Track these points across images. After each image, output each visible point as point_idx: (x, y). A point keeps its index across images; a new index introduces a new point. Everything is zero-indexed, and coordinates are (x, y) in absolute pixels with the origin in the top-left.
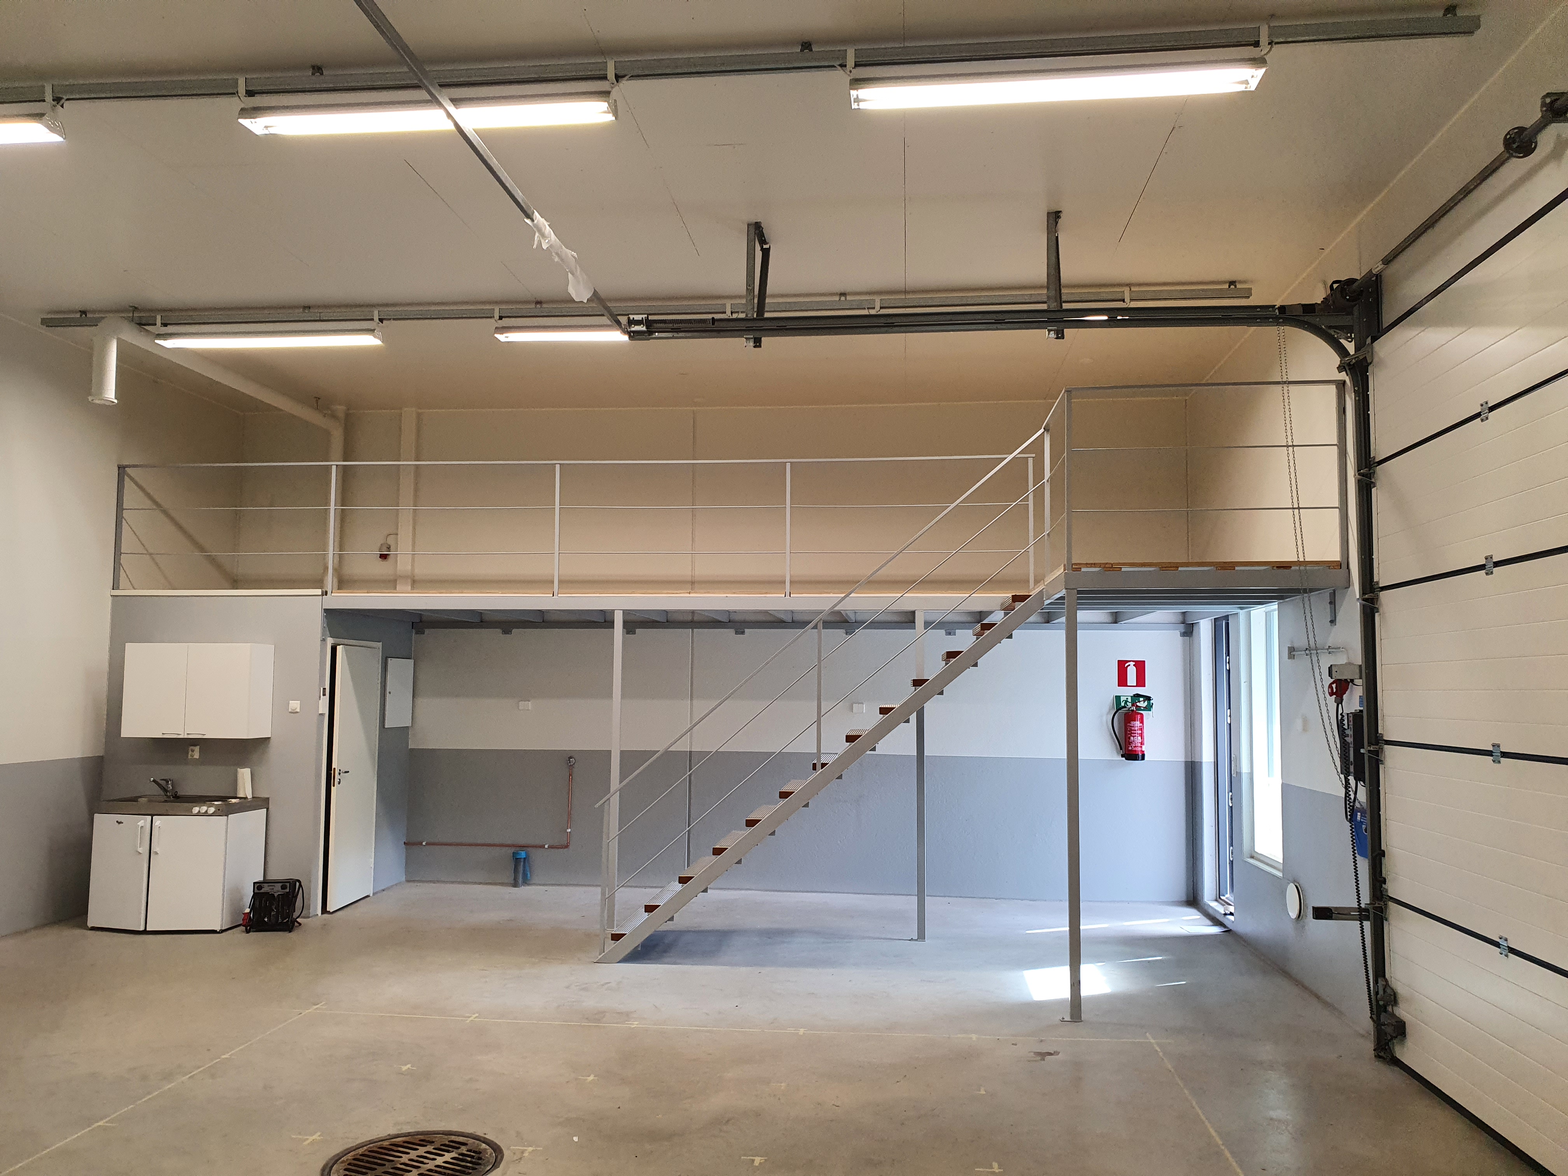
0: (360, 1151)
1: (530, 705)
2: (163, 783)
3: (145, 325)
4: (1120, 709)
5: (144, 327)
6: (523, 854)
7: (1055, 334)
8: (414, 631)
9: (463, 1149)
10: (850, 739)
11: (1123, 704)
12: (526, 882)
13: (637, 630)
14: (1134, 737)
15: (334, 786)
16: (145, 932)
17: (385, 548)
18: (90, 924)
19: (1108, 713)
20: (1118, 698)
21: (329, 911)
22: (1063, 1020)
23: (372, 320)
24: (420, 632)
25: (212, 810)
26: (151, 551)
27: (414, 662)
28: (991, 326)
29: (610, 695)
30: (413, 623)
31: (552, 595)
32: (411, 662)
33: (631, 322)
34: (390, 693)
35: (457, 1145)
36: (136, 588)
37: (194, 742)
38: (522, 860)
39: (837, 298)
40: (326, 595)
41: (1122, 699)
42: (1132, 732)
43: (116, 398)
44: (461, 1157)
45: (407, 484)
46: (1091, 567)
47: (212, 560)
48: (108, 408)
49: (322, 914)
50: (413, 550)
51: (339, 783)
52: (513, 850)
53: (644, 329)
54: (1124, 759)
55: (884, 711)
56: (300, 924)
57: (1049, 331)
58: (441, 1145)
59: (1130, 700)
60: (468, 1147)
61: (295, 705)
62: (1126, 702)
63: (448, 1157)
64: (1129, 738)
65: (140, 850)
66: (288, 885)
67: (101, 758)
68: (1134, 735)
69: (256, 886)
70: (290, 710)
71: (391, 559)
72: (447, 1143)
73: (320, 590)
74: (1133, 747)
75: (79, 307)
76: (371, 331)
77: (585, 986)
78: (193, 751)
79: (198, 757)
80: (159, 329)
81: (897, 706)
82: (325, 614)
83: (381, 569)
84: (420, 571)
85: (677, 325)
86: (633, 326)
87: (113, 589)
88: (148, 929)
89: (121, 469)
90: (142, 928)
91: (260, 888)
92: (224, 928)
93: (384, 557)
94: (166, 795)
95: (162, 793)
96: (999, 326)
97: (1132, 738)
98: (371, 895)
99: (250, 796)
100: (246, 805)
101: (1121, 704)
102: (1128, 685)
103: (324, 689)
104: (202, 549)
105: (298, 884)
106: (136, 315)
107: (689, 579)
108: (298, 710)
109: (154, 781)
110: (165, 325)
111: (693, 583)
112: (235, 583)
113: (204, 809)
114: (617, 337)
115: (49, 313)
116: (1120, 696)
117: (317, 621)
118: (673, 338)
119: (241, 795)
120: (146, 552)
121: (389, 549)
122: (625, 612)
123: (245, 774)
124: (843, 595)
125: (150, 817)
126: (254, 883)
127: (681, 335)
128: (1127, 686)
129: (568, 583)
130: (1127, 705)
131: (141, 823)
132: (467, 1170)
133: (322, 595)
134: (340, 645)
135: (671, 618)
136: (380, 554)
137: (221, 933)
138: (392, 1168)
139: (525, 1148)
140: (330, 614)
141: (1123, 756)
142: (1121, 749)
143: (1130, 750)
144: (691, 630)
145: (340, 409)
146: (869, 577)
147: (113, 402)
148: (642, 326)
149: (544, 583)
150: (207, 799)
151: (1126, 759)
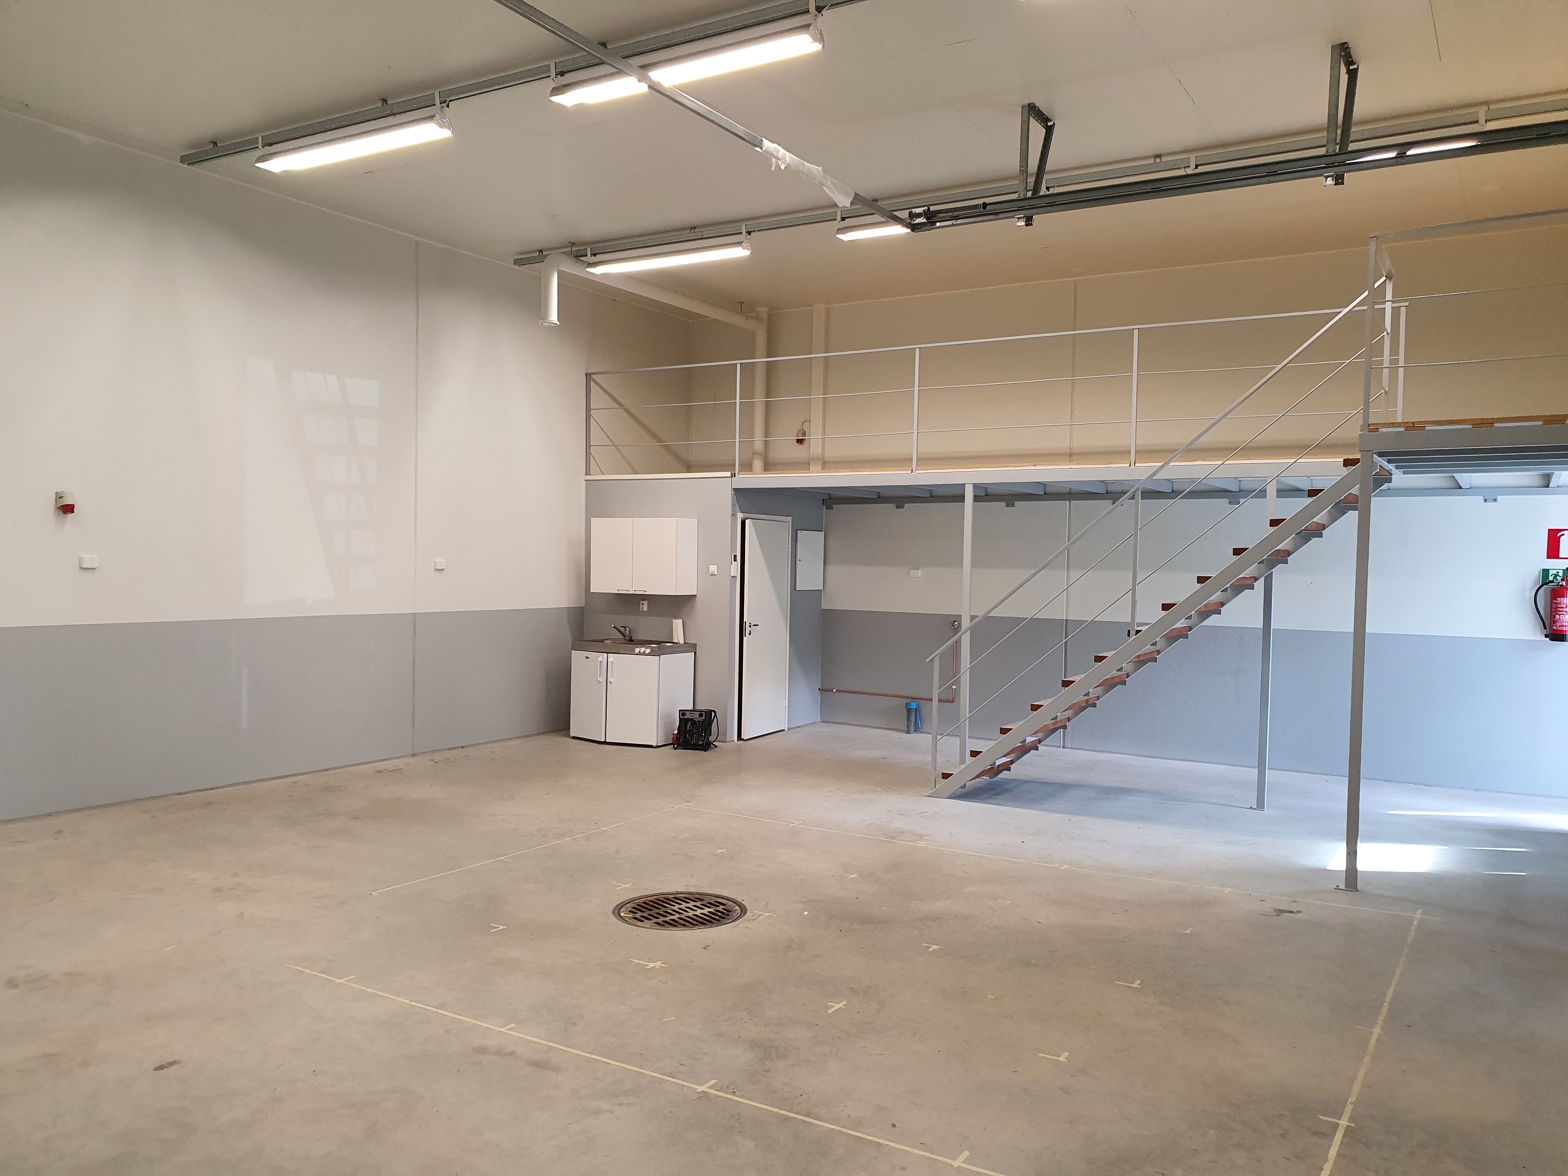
0: (650, 899)
1: (919, 573)
2: (622, 629)
3: (581, 256)
4: (1547, 584)
5: (580, 258)
6: (914, 705)
7: (1333, 180)
8: (825, 507)
9: (721, 908)
10: (1166, 607)
11: (1551, 578)
12: (916, 730)
13: (1017, 503)
14: (1560, 615)
15: (745, 636)
16: (605, 743)
17: (800, 433)
18: (572, 735)
19: (1532, 589)
20: (1546, 572)
21: (743, 739)
22: (1337, 888)
23: (741, 233)
24: (829, 508)
25: (648, 651)
26: (616, 444)
27: (825, 534)
28: (1263, 180)
29: (961, 564)
30: (823, 499)
31: (910, 472)
32: (821, 534)
33: (912, 216)
34: (800, 560)
35: (718, 905)
36: (605, 473)
37: (644, 597)
38: (914, 710)
39: (1152, 161)
40: (735, 476)
41: (1551, 572)
42: (1559, 609)
43: (558, 321)
44: (715, 912)
45: (817, 374)
46: (1389, 427)
47: (668, 448)
48: (552, 328)
49: (738, 740)
50: (824, 434)
51: (750, 634)
52: (907, 701)
53: (925, 220)
54: (1548, 639)
55: (1201, 580)
56: (716, 746)
57: (1327, 177)
58: (708, 903)
59: (1561, 574)
60: (725, 907)
61: (713, 568)
62: (1556, 576)
63: (706, 911)
64: (1554, 616)
65: (600, 679)
66: (704, 713)
67: (582, 609)
68: (1561, 613)
69: (681, 713)
70: (710, 573)
71: (805, 442)
72: (713, 902)
73: (730, 472)
74: (1558, 627)
75: (537, 247)
76: (739, 243)
77: (904, 812)
78: (643, 604)
79: (647, 610)
80: (590, 259)
81: (1214, 576)
82: (734, 493)
83: (799, 452)
84: (829, 454)
85: (955, 213)
86: (915, 219)
87: (586, 475)
88: (607, 741)
89: (588, 376)
90: (603, 740)
91: (684, 715)
92: (659, 745)
93: (800, 441)
94: (625, 639)
95: (621, 637)
96: (1271, 178)
97: (1557, 616)
98: (786, 730)
99: (682, 642)
100: (677, 649)
101: (1548, 578)
102: (1560, 557)
103: (735, 556)
104: (658, 439)
105: (713, 714)
106: (573, 249)
107: (1068, 451)
108: (716, 574)
109: (614, 627)
110: (595, 255)
111: (1071, 455)
112: (689, 468)
113: (643, 650)
114: (898, 230)
115: (521, 254)
116: (1549, 570)
117: (728, 497)
118: (953, 225)
119: (675, 641)
120: (612, 444)
121: (804, 434)
122: (976, 486)
123: (678, 624)
124: (1161, 464)
125: (606, 654)
126: (680, 711)
127: (959, 221)
128: (1558, 558)
129: (926, 461)
130: (1557, 580)
131: (600, 659)
132: (713, 921)
133: (732, 477)
134: (748, 519)
135: (1048, 490)
136: (797, 439)
137: (657, 748)
138: (664, 912)
139: (762, 913)
140: (739, 492)
141: (1546, 636)
142: (1545, 628)
143: (1555, 630)
144: (1068, 502)
145: (763, 310)
146: (1187, 446)
147: (556, 324)
148: (922, 218)
149: (903, 461)
150: (647, 643)
151: (1550, 640)
